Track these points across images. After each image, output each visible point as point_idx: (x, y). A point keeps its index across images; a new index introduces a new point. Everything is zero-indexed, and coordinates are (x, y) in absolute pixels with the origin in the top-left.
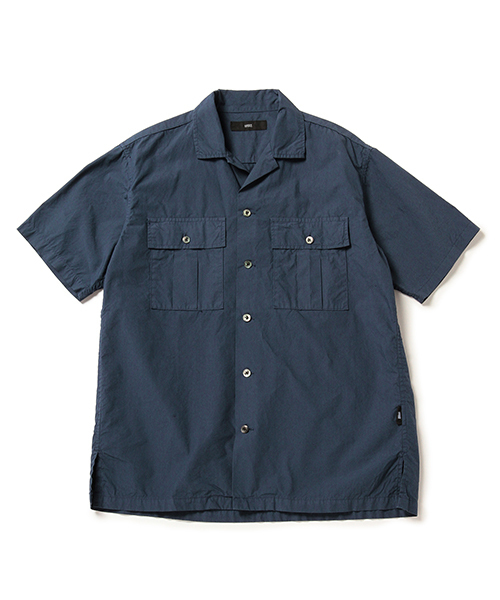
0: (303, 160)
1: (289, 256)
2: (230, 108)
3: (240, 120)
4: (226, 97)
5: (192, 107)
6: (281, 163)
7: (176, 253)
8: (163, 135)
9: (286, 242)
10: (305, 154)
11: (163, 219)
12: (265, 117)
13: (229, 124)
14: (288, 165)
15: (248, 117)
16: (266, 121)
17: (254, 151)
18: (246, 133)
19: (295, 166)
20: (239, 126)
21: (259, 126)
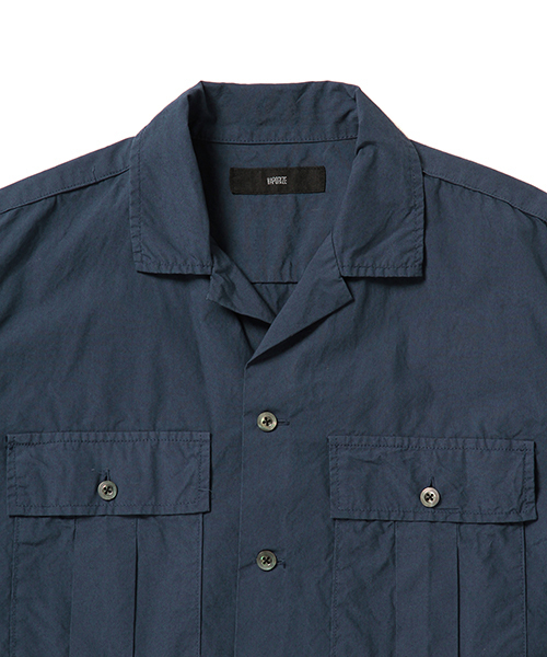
0: (417, 281)
1: (376, 537)
2: (230, 130)
3: (255, 165)
4: (221, 101)
5: (131, 129)
6: (358, 288)
7: (81, 526)
8: (54, 208)
9: (368, 500)
10: (424, 265)
11: (46, 436)
12: (321, 155)
13: (227, 174)
14: (377, 292)
15: (276, 157)
16: (323, 170)
17: (291, 248)
18: (271, 198)
19: (397, 296)
20: (251, 182)
21: (306, 180)
